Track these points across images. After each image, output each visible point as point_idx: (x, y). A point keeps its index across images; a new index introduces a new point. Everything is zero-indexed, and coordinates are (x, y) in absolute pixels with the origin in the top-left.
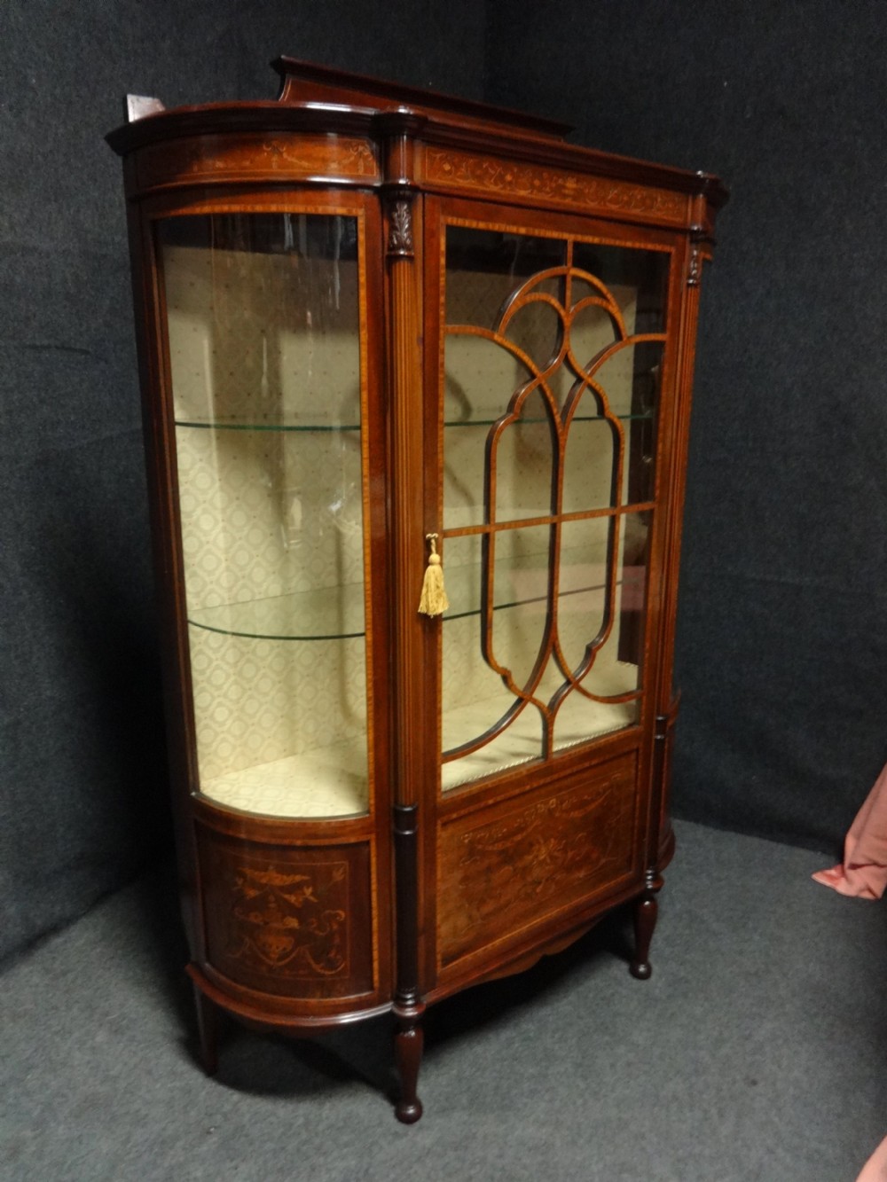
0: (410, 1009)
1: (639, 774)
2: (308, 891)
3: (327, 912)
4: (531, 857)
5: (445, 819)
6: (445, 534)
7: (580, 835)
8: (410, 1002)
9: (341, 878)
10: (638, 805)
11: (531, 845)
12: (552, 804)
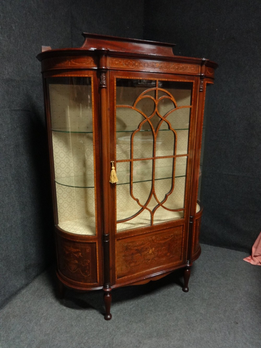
0: (108, 289)
1: (184, 232)
2: (80, 254)
3: (85, 260)
4: (146, 252)
5: (118, 239)
6: (117, 162)
7: (164, 248)
8: (108, 287)
9: (89, 251)
10: (183, 242)
11: (147, 249)
12: (154, 238)
